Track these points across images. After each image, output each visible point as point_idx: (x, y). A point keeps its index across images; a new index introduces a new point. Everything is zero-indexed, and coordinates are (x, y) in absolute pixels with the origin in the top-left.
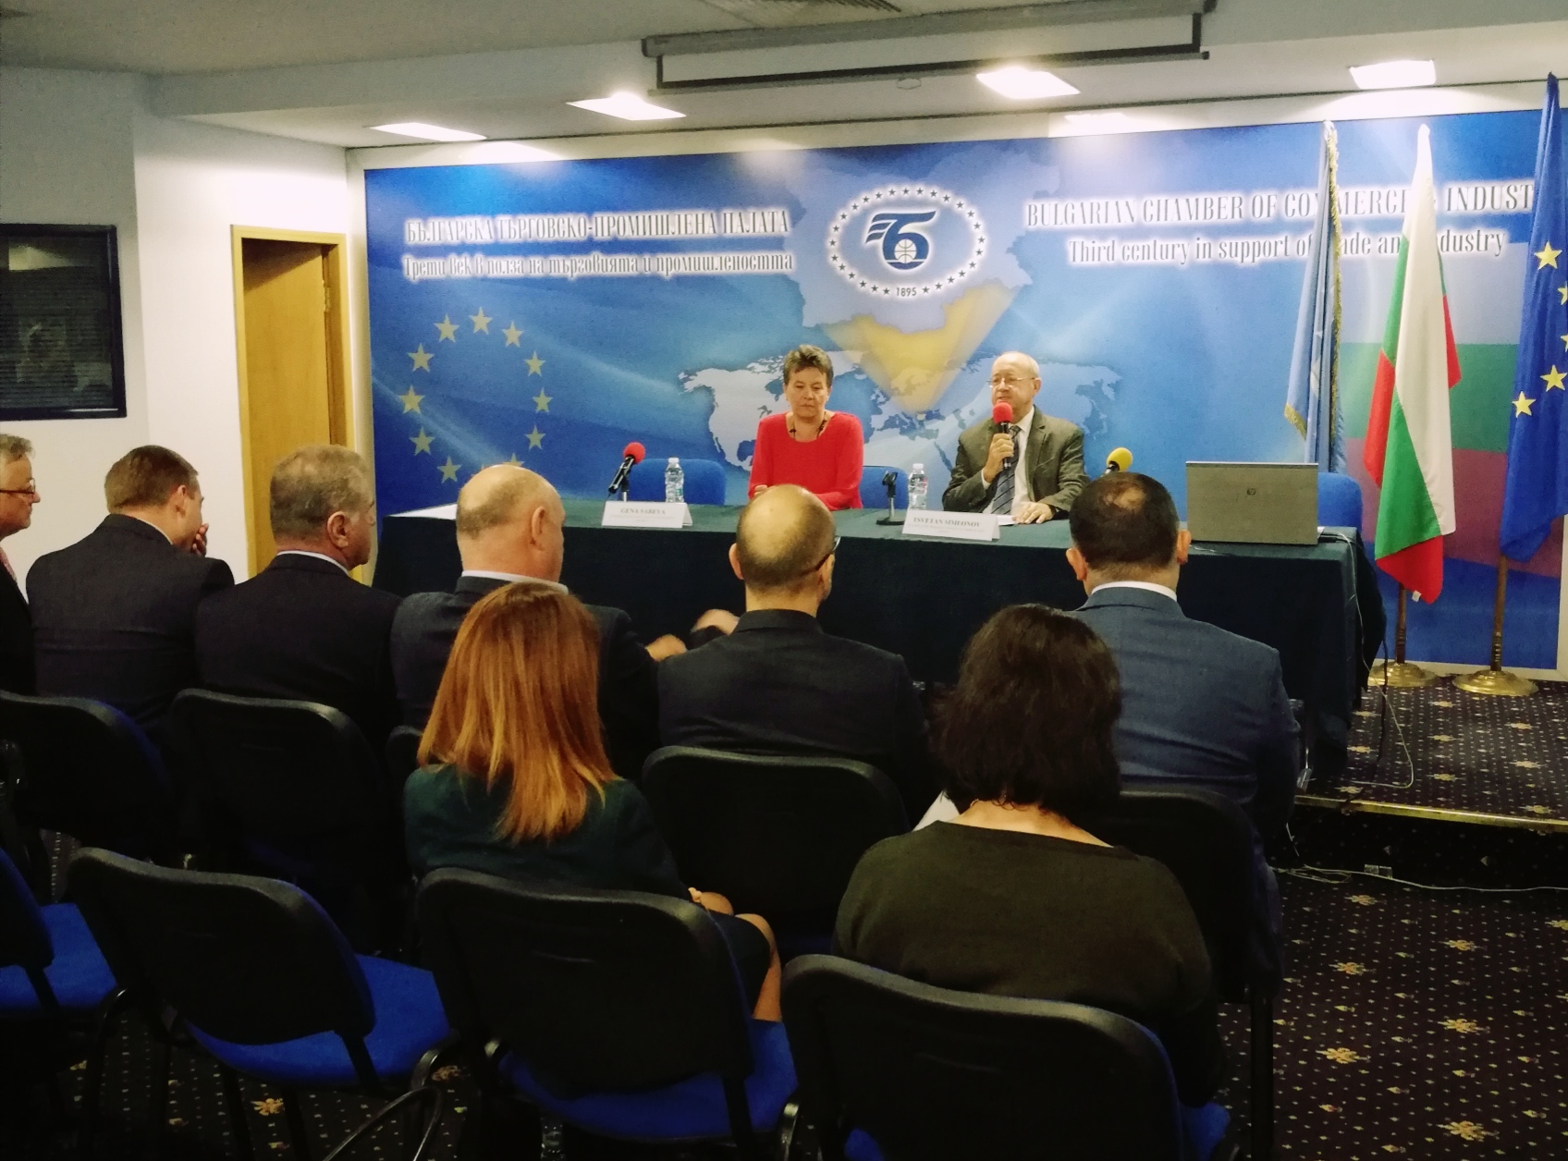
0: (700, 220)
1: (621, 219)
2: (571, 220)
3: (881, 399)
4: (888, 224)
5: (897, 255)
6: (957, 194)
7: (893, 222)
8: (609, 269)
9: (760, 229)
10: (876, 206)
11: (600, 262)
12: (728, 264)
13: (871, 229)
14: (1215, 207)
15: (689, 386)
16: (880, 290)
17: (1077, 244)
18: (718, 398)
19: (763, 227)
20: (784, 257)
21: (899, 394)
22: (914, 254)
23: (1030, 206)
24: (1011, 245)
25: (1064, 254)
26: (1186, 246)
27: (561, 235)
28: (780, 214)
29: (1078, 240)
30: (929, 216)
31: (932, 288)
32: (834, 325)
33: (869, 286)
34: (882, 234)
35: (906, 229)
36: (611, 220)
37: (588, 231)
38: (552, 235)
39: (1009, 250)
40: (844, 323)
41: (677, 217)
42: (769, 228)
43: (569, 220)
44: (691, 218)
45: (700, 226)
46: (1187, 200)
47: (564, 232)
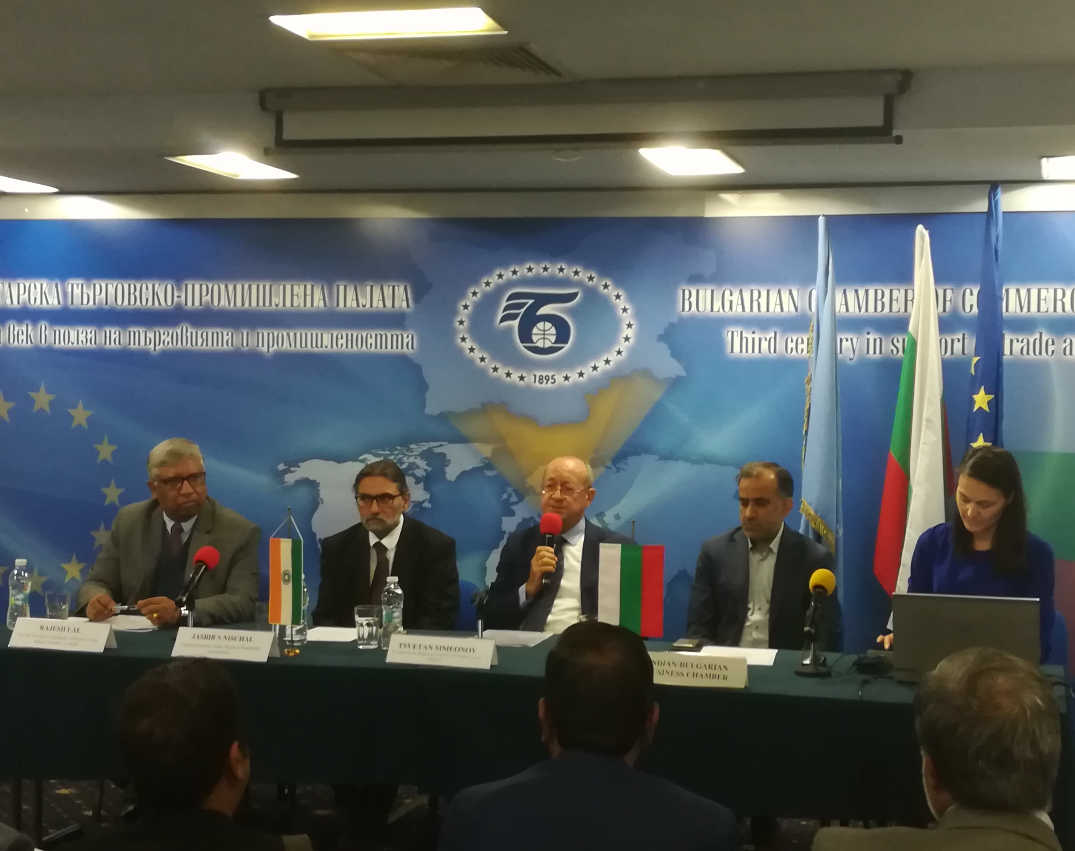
0: (309, 292)
1: (216, 287)
2: (157, 286)
3: (514, 499)
4: (526, 304)
5: (535, 338)
6: (603, 273)
7: (531, 302)
8: (199, 344)
9: (377, 304)
10: (510, 284)
11: (189, 334)
12: (340, 342)
13: (504, 310)
14: (886, 300)
15: (290, 478)
16: (515, 376)
17: (735, 333)
18: (323, 493)
19: (381, 303)
20: (405, 336)
21: (533, 493)
22: (553, 338)
23: (684, 291)
24: (662, 332)
25: (722, 343)
26: (855, 340)
27: (144, 303)
28: (402, 289)
29: (737, 330)
30: (572, 297)
31: (574, 377)
32: (461, 415)
33: (502, 372)
34: (518, 314)
35: (546, 310)
36: (204, 287)
37: (176, 299)
38: (132, 302)
39: (661, 338)
40: (471, 413)
41: (282, 287)
42: (389, 304)
43: (154, 286)
44: (299, 289)
45: (309, 298)
46: (856, 291)
47: (147, 300)
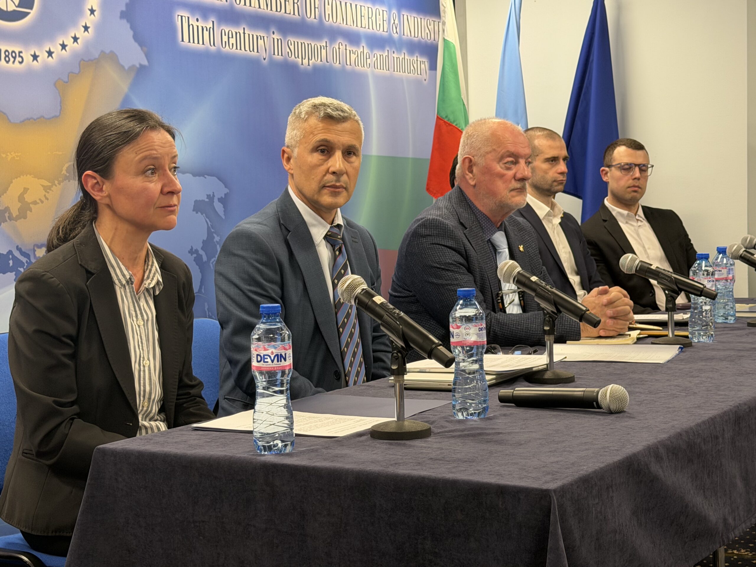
17: (184, 18)
21: (11, 218)
25: (174, 29)
31: (43, 56)
